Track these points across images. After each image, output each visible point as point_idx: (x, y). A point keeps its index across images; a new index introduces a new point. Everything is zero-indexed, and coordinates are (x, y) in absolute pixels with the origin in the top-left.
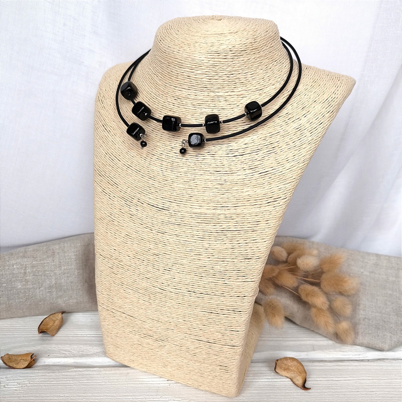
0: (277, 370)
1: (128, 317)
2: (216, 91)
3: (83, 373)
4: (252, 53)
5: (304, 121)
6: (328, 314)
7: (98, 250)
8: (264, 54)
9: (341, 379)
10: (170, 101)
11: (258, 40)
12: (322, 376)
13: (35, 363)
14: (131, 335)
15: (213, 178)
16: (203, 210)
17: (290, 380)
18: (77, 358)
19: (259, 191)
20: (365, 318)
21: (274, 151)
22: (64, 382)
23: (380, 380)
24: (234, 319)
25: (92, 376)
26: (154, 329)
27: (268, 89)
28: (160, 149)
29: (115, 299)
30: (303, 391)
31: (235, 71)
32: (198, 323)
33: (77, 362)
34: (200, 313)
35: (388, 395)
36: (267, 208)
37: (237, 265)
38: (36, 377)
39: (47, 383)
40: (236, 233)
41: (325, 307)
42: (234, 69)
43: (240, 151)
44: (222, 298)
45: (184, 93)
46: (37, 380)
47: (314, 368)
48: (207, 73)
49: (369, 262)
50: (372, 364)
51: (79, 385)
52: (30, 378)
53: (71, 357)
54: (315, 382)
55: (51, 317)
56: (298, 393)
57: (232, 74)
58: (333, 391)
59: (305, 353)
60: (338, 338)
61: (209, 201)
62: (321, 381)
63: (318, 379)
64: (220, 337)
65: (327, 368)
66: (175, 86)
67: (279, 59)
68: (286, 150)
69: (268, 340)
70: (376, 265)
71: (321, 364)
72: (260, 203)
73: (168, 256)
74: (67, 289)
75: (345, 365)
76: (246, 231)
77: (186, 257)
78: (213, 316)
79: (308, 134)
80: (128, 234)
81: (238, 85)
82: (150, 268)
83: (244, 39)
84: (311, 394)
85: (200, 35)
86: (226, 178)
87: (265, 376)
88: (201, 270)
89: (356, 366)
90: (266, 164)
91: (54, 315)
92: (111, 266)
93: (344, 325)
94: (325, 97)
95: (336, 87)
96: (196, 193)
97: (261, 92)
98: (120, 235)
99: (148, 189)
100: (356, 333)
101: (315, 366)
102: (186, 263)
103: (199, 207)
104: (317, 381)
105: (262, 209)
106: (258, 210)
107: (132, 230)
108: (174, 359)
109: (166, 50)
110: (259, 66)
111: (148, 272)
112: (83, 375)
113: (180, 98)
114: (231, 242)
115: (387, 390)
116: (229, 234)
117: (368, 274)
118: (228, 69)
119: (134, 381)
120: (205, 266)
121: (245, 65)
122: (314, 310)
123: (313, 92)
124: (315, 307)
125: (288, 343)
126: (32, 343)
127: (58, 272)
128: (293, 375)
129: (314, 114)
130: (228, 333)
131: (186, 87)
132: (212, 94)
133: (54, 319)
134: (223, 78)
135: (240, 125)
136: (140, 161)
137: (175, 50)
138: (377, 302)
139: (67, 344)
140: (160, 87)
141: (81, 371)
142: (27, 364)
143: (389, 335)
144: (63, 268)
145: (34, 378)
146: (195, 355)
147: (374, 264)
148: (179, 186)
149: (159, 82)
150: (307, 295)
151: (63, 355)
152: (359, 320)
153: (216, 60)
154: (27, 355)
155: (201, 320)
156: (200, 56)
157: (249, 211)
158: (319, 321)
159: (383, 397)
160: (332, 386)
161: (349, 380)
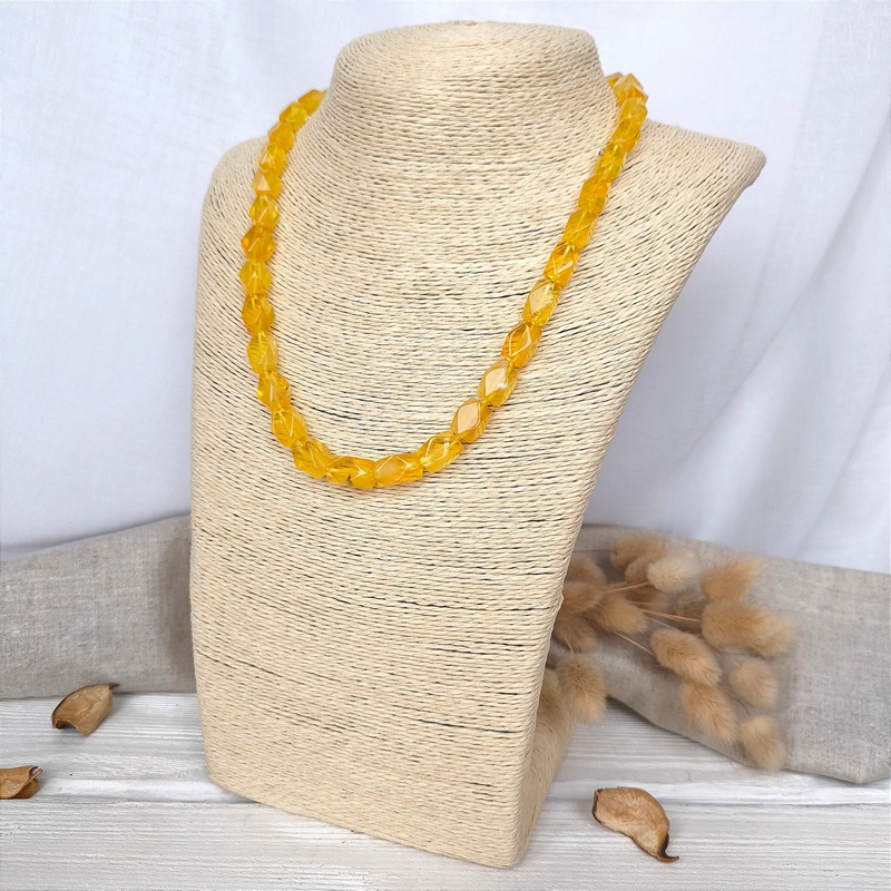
0: (598, 815)
1: (262, 674)
2: (464, 161)
3: (146, 811)
4: (541, 84)
5: (656, 221)
6: (720, 699)
7: (199, 521)
8: (567, 88)
9: (753, 842)
10: (365, 187)
11: (554, 59)
12: (708, 835)
13: (38, 788)
14: (268, 720)
15: (458, 343)
16: (434, 416)
17: (630, 840)
18: (136, 781)
19: (560, 369)
20: (811, 708)
21: (592, 284)
22: (99, 829)
23: (847, 846)
24: (507, 664)
25: (165, 818)
26: (323, 701)
27: (577, 159)
28: (341, 289)
29: (234, 633)
30: (661, 864)
31: (506, 118)
32: (423, 678)
33: (134, 791)
34: (429, 652)
35: (866, 880)
36: (578, 407)
37: (513, 536)
38: (37, 817)
39: (59, 828)
40: (509, 463)
41: (712, 680)
42: (502, 115)
43: (519, 285)
44: (478, 615)
45: (397, 167)
46: (38, 822)
47: (688, 816)
48: (445, 122)
49: (818, 584)
50: (829, 812)
51: (133, 836)
52: (22, 818)
53: (121, 778)
54: (690, 847)
55: (85, 692)
56: (649, 867)
57: (499, 126)
58: (733, 866)
59: (670, 786)
60: (746, 756)
61: (448, 395)
62: (705, 844)
63: (697, 841)
64: (473, 709)
65: (720, 817)
66: (376, 154)
67: (598, 102)
68: (617, 281)
69: (583, 758)
70: (835, 591)
71: (707, 810)
72: (562, 396)
73: (355, 522)
74: (124, 640)
75: (763, 814)
76: (533, 458)
77: (396, 521)
78: (458, 658)
79: (667, 249)
80: (265, 477)
81: (512, 149)
82: (314, 553)
83: (524, 55)
84: (680, 871)
85: (430, 48)
86: (487, 342)
87: (572, 830)
88: (430, 550)
89: (789, 815)
90: (575, 311)
91: (93, 690)
92: (224, 554)
93: (759, 725)
94: (700, 175)
95: (724, 158)
96: (420, 379)
97: (561, 164)
98: (249, 480)
99: (313, 375)
100: (789, 743)
101: (691, 813)
102: (395, 534)
103: (427, 409)
104: (695, 844)
105: (568, 408)
106: (558, 410)
107: (276, 467)
108: (367, 775)
109: (357, 80)
110: (555, 111)
111: (311, 561)
112: (145, 815)
113: (387, 178)
114: (498, 484)
115: (865, 868)
116: (494, 466)
117: (816, 611)
118: (488, 115)
119: (263, 832)
120: (439, 539)
121: (525, 108)
122: (686, 690)
123: (674, 166)
124: (690, 681)
125: (627, 765)
126: (37, 749)
127: (103, 600)
128: (637, 828)
129: (678, 208)
130: (493, 699)
131: (399, 154)
132: (456, 168)
133: (92, 697)
134: (479, 133)
135: (518, 231)
136: (297, 317)
137: (377, 79)
138: (838, 674)
139: (116, 753)
140: (343, 162)
141: (141, 808)
142: (20, 789)
143: (867, 745)
144: (116, 591)
145: (31, 817)
146: (416, 758)
147: (829, 590)
148: (382, 364)
149: (340, 150)
150: (671, 652)
151: (104, 775)
152: (797, 713)
153: (463, 94)
154: (20, 770)
155: (431, 670)
156: (431, 89)
157: (539, 414)
158: (697, 715)
159: (855, 882)
160: (730, 856)
161: (773, 845)
